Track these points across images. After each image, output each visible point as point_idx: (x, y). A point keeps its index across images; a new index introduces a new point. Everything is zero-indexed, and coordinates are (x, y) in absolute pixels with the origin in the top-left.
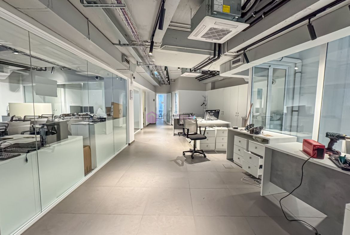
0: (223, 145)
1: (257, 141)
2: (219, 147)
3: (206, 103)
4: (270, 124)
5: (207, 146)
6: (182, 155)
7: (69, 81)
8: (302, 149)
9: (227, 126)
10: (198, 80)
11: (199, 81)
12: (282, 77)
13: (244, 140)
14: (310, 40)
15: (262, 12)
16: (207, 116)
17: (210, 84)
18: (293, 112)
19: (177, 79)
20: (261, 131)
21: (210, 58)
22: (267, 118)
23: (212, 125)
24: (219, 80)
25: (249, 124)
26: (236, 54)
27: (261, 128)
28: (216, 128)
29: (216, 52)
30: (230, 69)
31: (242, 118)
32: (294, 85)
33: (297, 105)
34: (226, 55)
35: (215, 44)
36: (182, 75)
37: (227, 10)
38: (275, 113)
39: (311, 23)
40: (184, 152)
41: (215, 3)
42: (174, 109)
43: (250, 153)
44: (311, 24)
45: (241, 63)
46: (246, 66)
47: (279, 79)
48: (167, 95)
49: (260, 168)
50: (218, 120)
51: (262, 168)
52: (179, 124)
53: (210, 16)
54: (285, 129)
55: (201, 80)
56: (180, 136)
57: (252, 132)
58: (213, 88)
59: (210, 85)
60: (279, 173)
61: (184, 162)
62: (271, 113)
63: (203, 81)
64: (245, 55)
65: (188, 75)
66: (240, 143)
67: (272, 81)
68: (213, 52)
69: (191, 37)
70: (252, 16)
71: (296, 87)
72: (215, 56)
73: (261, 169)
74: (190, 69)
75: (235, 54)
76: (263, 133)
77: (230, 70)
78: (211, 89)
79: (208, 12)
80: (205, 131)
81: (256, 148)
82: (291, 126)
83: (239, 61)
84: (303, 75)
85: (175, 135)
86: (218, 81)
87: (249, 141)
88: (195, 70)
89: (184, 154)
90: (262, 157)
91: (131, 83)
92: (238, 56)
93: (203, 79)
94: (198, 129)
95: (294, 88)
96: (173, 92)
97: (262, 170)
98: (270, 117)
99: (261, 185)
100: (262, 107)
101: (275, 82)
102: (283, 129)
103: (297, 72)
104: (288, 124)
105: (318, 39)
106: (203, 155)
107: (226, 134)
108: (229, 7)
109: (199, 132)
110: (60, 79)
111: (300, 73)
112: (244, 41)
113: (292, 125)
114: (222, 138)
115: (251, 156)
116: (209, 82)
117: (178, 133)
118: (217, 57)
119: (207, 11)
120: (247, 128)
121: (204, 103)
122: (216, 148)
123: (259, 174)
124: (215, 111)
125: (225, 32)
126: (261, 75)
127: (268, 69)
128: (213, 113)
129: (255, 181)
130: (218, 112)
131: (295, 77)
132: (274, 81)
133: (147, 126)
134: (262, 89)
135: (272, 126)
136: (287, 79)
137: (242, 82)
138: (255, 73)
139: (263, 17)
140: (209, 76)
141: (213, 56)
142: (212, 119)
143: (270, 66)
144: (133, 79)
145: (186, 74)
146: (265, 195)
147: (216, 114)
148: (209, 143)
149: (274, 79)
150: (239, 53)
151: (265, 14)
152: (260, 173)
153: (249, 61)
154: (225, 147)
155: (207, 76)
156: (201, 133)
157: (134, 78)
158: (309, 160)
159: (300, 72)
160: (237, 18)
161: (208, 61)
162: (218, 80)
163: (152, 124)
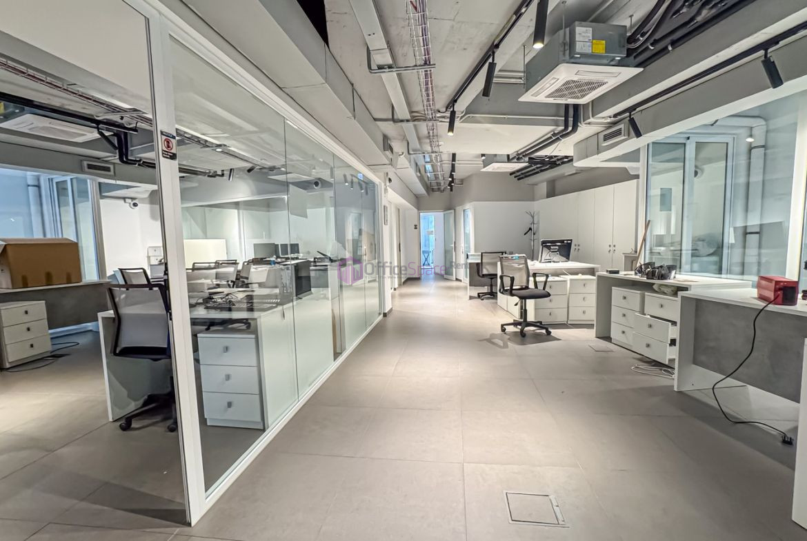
0: (584, 312)
1: (664, 293)
2: (576, 316)
3: (534, 227)
4: (692, 263)
5: (550, 314)
6: (499, 331)
7: (260, 193)
8: (757, 296)
9: (592, 272)
10: (515, 177)
11: (519, 179)
12: (717, 160)
13: (635, 295)
14: (769, 88)
15: (669, 40)
16: (546, 255)
17: (545, 184)
18: (748, 236)
19: (469, 177)
20: (670, 272)
21: (556, 132)
22: (683, 252)
23: (559, 272)
24: (566, 174)
25: (642, 263)
26: (613, 119)
27: (671, 268)
28: (569, 277)
29: (570, 119)
30: (599, 151)
31: (625, 256)
32: (749, 175)
33: (758, 222)
34: (589, 123)
35: (567, 106)
36: (484, 170)
37: (600, 48)
38: (703, 241)
39: (768, 56)
40: (502, 326)
41: (577, 40)
42: (462, 245)
43: (649, 317)
44: (769, 59)
45: (623, 138)
46: (632, 144)
47: (714, 165)
48: (444, 215)
49: (670, 345)
50: (570, 262)
51: (675, 345)
52: (480, 274)
53: (567, 63)
54: (730, 271)
55: (522, 178)
56: (483, 300)
57: (651, 275)
58: (551, 193)
59: (543, 188)
60: (712, 344)
61: (509, 343)
62: (693, 241)
63: (526, 179)
64: (632, 122)
65: (498, 168)
66: (624, 301)
67: (693, 169)
68: (563, 118)
69: (527, 97)
70: (647, 48)
71: (752, 180)
72: (566, 126)
73: (673, 347)
74: (508, 156)
75: (609, 120)
76: (675, 277)
77: (598, 154)
78: (548, 197)
79: (564, 54)
80: (546, 283)
81: (662, 306)
82: (743, 264)
83: (618, 133)
84: (768, 151)
85: (471, 298)
86: (563, 177)
87: (646, 293)
88: (519, 157)
89: (504, 330)
90: (674, 323)
91: (386, 190)
92: (615, 123)
93: (527, 174)
94: (531, 279)
95: (748, 184)
96: (458, 209)
97: (676, 348)
98: (692, 250)
99: (675, 376)
100: (673, 232)
101: (702, 171)
102: (724, 270)
103: (755, 147)
104: (736, 258)
105: (786, 84)
106: (544, 331)
107: (592, 288)
108: (604, 42)
109: (531, 285)
110: (242, 191)
111: (763, 149)
112: (630, 96)
113: (745, 261)
114: (583, 296)
115: (651, 323)
116: (543, 182)
117: (478, 294)
118: (570, 129)
119: (561, 53)
120: (640, 271)
121: (530, 229)
122: (570, 319)
123: (669, 356)
124: (562, 241)
125: (592, 86)
126: (667, 158)
127: (685, 144)
128: (557, 247)
129: (661, 370)
130: (569, 245)
131: (750, 158)
132: (700, 169)
133: (404, 283)
134: (671, 189)
135: (696, 266)
136: (730, 164)
137: (623, 176)
138: (653, 156)
139: (670, 48)
140: (543, 168)
141: (563, 128)
142: (555, 259)
143: (688, 138)
144: (388, 184)
145: (494, 167)
146: (683, 389)
147: (565, 249)
148: (554, 308)
149: (699, 164)
150: (619, 117)
151: (673, 43)
152: (672, 353)
153: (642, 133)
154: (592, 315)
155: (537, 168)
156: (536, 287)
157: (390, 180)
158: (767, 309)
159: (763, 146)
160: (619, 60)
161: (551, 138)
162: (564, 173)
163: (412, 280)
